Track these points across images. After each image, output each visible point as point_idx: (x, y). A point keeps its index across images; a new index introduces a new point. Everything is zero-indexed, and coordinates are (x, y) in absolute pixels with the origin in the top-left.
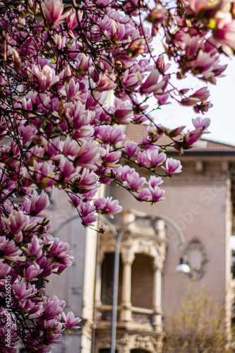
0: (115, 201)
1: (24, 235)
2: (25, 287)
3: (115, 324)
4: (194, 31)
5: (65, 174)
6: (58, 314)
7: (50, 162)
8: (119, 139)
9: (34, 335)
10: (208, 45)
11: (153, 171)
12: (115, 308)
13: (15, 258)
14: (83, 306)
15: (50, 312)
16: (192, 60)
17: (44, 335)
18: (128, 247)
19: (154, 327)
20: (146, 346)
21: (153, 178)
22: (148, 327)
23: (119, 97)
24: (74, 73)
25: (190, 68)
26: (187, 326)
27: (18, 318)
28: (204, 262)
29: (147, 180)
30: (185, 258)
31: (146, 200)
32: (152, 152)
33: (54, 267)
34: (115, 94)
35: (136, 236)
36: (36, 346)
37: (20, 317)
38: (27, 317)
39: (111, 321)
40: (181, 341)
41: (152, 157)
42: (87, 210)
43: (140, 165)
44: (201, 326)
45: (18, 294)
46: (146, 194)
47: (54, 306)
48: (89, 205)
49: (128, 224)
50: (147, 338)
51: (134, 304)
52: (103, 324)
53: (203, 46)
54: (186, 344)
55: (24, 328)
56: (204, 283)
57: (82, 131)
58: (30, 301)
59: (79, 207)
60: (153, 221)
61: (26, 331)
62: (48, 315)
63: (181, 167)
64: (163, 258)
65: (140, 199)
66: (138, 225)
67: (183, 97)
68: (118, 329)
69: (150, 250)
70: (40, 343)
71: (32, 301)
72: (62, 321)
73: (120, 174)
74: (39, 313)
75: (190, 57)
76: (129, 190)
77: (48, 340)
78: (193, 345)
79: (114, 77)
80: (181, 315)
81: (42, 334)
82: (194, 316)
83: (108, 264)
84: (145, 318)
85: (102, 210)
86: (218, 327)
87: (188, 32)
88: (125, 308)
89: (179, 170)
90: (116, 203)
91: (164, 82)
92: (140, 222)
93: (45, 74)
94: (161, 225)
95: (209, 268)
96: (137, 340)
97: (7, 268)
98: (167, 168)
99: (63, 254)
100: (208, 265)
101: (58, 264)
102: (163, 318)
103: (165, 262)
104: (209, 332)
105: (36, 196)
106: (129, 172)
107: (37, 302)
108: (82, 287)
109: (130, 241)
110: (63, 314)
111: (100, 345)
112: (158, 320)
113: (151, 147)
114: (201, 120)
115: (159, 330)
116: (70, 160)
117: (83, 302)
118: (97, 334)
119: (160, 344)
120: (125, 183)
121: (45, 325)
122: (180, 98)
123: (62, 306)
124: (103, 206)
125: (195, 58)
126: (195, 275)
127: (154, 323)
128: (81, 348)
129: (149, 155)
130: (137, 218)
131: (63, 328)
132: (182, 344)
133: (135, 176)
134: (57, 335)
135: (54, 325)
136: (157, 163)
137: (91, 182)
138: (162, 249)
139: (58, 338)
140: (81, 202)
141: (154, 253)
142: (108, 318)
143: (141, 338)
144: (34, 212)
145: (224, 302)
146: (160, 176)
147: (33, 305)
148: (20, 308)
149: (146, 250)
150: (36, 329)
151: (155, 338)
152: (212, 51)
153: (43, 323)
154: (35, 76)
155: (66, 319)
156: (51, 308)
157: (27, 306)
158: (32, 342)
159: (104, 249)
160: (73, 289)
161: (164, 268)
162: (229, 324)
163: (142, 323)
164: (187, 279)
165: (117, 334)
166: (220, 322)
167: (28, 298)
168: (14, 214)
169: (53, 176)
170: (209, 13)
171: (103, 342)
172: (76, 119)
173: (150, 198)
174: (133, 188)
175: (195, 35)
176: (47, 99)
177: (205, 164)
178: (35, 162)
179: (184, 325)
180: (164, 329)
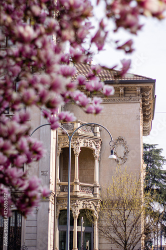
0: (71, 114)
2: (16, 171)
5: (42, 97)
9: (22, 201)
14: (50, 183)
16: (123, 20)
18: (77, 144)
19: (95, 195)
20: (90, 207)
21: (96, 99)
22: (91, 195)
26: (116, 194)
28: (126, 153)
29: (92, 100)
30: (114, 151)
31: (91, 113)
32: (95, 81)
33: (33, 158)
35: (82, 137)
36: (24, 208)
40: (113, 204)
43: (87, 90)
44: (125, 194)
49: (76, 129)
50: (90, 202)
51: (81, 181)
52: (62, 194)
54: (116, 205)
58: (20, 179)
59: (48, 118)
60: (92, 127)
62: (30, 188)
65: (87, 112)
66: (82, 130)
68: (72, 196)
69: (91, 146)
72: (40, 191)
77: (31, 204)
78: (120, 206)
80: (112, 187)
81: (27, 200)
82: (120, 187)
83: (65, 155)
84: (89, 189)
85: (63, 120)
86: (136, 194)
88: (76, 183)
94: (97, 129)
95: (130, 156)
96: (84, 204)
97: (4, 159)
98: (105, 92)
101: (36, 155)
102: (100, 189)
103: (100, 153)
105: (23, 112)
106: (80, 95)
107: (23, 180)
109: (78, 141)
110: (41, 187)
111: (60, 208)
112: (97, 190)
115: (98, 196)
118: (58, 200)
119: (99, 206)
120: (78, 102)
124: (64, 117)
126: (120, 161)
127: (95, 193)
128: (49, 210)
129: (93, 83)
132: (113, 206)
133: (84, 98)
138: (98, 145)
140: (50, 115)
141: (94, 147)
142: (65, 190)
143: (86, 202)
144: (23, 121)
147: (21, 182)
149: (89, 146)
150: (24, 197)
151: (95, 202)
153: (28, 193)
157: (18, 182)
161: (100, 157)
162: (142, 192)
163: (87, 193)
164: (116, 163)
166: (137, 191)
171: (62, 205)
173: (94, 111)
174: (83, 105)
179: (114, 194)
180: (100, 196)
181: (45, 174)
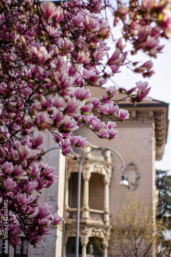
0: (84, 138)
1: (28, 162)
2: (26, 197)
3: (79, 221)
4: (144, 22)
5: (56, 120)
6: (48, 215)
7: (46, 112)
8: (87, 96)
9: (32, 229)
10: (153, 31)
11: (110, 118)
12: (79, 210)
13: (21, 178)
14: (57, 209)
15: (42, 214)
16: (142, 42)
17: (39, 229)
18: (87, 169)
19: (105, 222)
20: (100, 235)
21: (110, 123)
22: (100, 222)
23: (87, 68)
24: (60, 52)
25: (141, 47)
26: (127, 221)
27: (21, 218)
28: (138, 179)
29: (106, 124)
30: (125, 176)
31: (105, 138)
32: (109, 105)
33: (45, 183)
34: (84, 67)
35: (92, 162)
36: (33, 236)
37: (22, 217)
38: (27, 217)
39: (77, 218)
40: (123, 231)
41: (109, 108)
42: (66, 144)
43: (101, 114)
44: (136, 221)
45: (22, 202)
46: (105, 134)
47: (45, 209)
48: (67, 141)
49: (87, 154)
50: (100, 230)
51: (91, 207)
52: (70, 221)
53: (150, 33)
54: (127, 233)
55: (25, 224)
56: (138, 192)
57: (67, 91)
58: (29, 206)
59: (60, 143)
60: (103, 151)
61: (27, 227)
62: (41, 215)
63: (128, 115)
64: (110, 176)
65: (101, 137)
66: (93, 154)
67: (136, 68)
68: (81, 223)
69: (101, 171)
70: (36, 235)
71: (31, 206)
72: (51, 219)
73: (89, 120)
74: (35, 214)
75: (141, 40)
76: (93, 130)
77: (41, 232)
78: (131, 234)
79: (88, 54)
80: (123, 214)
81: (37, 228)
82: (132, 214)
83: (74, 180)
84: (98, 216)
85: (75, 144)
86: (148, 222)
87: (140, 23)
88: (85, 210)
89: (127, 117)
90: (84, 140)
91: (123, 57)
92: (95, 151)
93: (41, 52)
94: (108, 154)
95: (141, 182)
96: (93, 231)
97: (14, 184)
98: (120, 116)
99: (51, 174)
100: (140, 180)
101: (47, 181)
102: (110, 216)
103: (111, 179)
104: (142, 225)
106: (93, 119)
107: (33, 207)
108: (56, 196)
109: (88, 165)
110: (51, 214)
111: (68, 235)
112: (107, 217)
113: (109, 101)
114: (142, 83)
115: (108, 224)
116: (61, 111)
117: (57, 206)
118: (66, 227)
119: (109, 233)
120: (91, 126)
121: (39, 222)
122: (133, 68)
123: (50, 209)
124: (76, 141)
125: (145, 40)
126: (132, 187)
127: (104, 220)
128: (56, 237)
129: (108, 107)
130: (93, 149)
131: (51, 224)
132: (123, 233)
133: (97, 121)
134: (48, 229)
135: (46, 222)
136: (113, 113)
137: (72, 125)
138: (110, 170)
139: (48, 231)
140: (62, 139)
141: (104, 172)
142: (74, 217)
143: (95, 230)
144: (35, 146)
145: (151, 205)
146: (115, 121)
147: (31, 209)
148: (22, 211)
149: (99, 171)
150: (34, 225)
151: (105, 229)
152: (156, 36)
153: (38, 221)
154: (34, 54)
155: (53, 218)
156: (44, 211)
157: (27, 209)
158: (31, 234)
159: (71, 170)
160: (50, 197)
161: (111, 183)
162: (154, 220)
163: (96, 220)
164: (127, 189)
165: (80, 227)
166: (149, 218)
167: (28, 204)
168: (22, 148)
169: (49, 122)
170: (158, 10)
171: (70, 233)
172: (63, 83)
173: (108, 136)
174: (96, 129)
175: (144, 25)
176: (41, 70)
177: (137, 113)
178: (36, 112)
179: (125, 221)
180: (111, 224)
181: (54, 199)
